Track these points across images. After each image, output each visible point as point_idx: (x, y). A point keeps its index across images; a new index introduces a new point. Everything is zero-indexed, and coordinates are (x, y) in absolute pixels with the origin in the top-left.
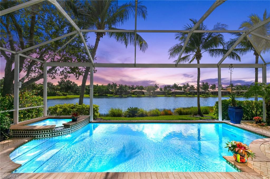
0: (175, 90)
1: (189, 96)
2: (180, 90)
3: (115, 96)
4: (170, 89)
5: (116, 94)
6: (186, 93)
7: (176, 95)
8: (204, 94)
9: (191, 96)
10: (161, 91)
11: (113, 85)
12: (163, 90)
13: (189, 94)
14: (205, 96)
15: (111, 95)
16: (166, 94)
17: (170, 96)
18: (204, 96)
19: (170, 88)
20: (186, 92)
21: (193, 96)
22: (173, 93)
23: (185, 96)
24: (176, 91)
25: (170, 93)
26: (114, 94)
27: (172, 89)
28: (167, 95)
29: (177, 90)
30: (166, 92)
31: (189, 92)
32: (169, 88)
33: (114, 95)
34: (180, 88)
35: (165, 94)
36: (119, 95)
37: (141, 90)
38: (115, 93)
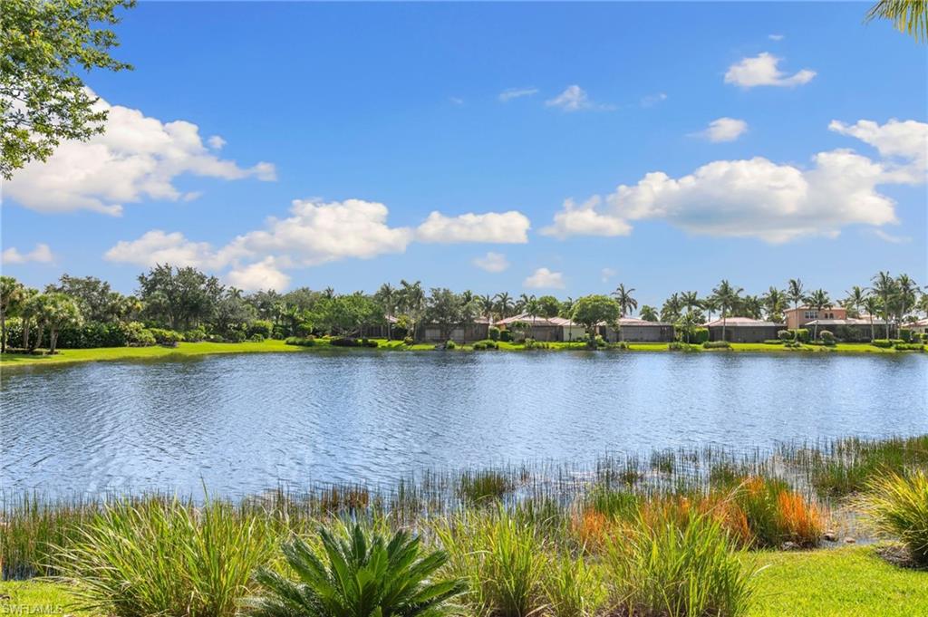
0: (724, 315)
1: (805, 347)
2: (751, 317)
3: (416, 347)
4: (697, 313)
5: (419, 337)
6: (785, 336)
7: (734, 346)
8: (887, 341)
9: (816, 348)
10: (647, 323)
11: (403, 292)
12: (659, 319)
13: (805, 339)
14: (892, 350)
15: (395, 343)
16: (677, 340)
17: (700, 347)
18: (887, 350)
19: (694, 308)
20: (786, 328)
21: (829, 348)
22: (714, 333)
23: (782, 347)
24: (727, 320)
25: (699, 333)
26: (409, 339)
27: (705, 313)
28: (683, 345)
29: (736, 316)
30: (678, 330)
31: (801, 327)
32: (690, 309)
33: (408, 343)
34: (751, 308)
35: (672, 339)
36: (434, 341)
37: (544, 319)
38: (412, 335)
